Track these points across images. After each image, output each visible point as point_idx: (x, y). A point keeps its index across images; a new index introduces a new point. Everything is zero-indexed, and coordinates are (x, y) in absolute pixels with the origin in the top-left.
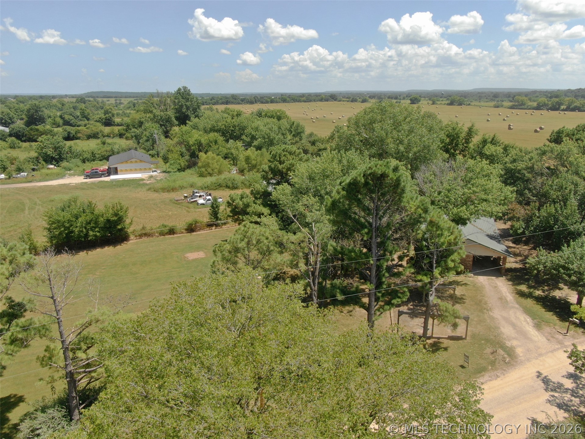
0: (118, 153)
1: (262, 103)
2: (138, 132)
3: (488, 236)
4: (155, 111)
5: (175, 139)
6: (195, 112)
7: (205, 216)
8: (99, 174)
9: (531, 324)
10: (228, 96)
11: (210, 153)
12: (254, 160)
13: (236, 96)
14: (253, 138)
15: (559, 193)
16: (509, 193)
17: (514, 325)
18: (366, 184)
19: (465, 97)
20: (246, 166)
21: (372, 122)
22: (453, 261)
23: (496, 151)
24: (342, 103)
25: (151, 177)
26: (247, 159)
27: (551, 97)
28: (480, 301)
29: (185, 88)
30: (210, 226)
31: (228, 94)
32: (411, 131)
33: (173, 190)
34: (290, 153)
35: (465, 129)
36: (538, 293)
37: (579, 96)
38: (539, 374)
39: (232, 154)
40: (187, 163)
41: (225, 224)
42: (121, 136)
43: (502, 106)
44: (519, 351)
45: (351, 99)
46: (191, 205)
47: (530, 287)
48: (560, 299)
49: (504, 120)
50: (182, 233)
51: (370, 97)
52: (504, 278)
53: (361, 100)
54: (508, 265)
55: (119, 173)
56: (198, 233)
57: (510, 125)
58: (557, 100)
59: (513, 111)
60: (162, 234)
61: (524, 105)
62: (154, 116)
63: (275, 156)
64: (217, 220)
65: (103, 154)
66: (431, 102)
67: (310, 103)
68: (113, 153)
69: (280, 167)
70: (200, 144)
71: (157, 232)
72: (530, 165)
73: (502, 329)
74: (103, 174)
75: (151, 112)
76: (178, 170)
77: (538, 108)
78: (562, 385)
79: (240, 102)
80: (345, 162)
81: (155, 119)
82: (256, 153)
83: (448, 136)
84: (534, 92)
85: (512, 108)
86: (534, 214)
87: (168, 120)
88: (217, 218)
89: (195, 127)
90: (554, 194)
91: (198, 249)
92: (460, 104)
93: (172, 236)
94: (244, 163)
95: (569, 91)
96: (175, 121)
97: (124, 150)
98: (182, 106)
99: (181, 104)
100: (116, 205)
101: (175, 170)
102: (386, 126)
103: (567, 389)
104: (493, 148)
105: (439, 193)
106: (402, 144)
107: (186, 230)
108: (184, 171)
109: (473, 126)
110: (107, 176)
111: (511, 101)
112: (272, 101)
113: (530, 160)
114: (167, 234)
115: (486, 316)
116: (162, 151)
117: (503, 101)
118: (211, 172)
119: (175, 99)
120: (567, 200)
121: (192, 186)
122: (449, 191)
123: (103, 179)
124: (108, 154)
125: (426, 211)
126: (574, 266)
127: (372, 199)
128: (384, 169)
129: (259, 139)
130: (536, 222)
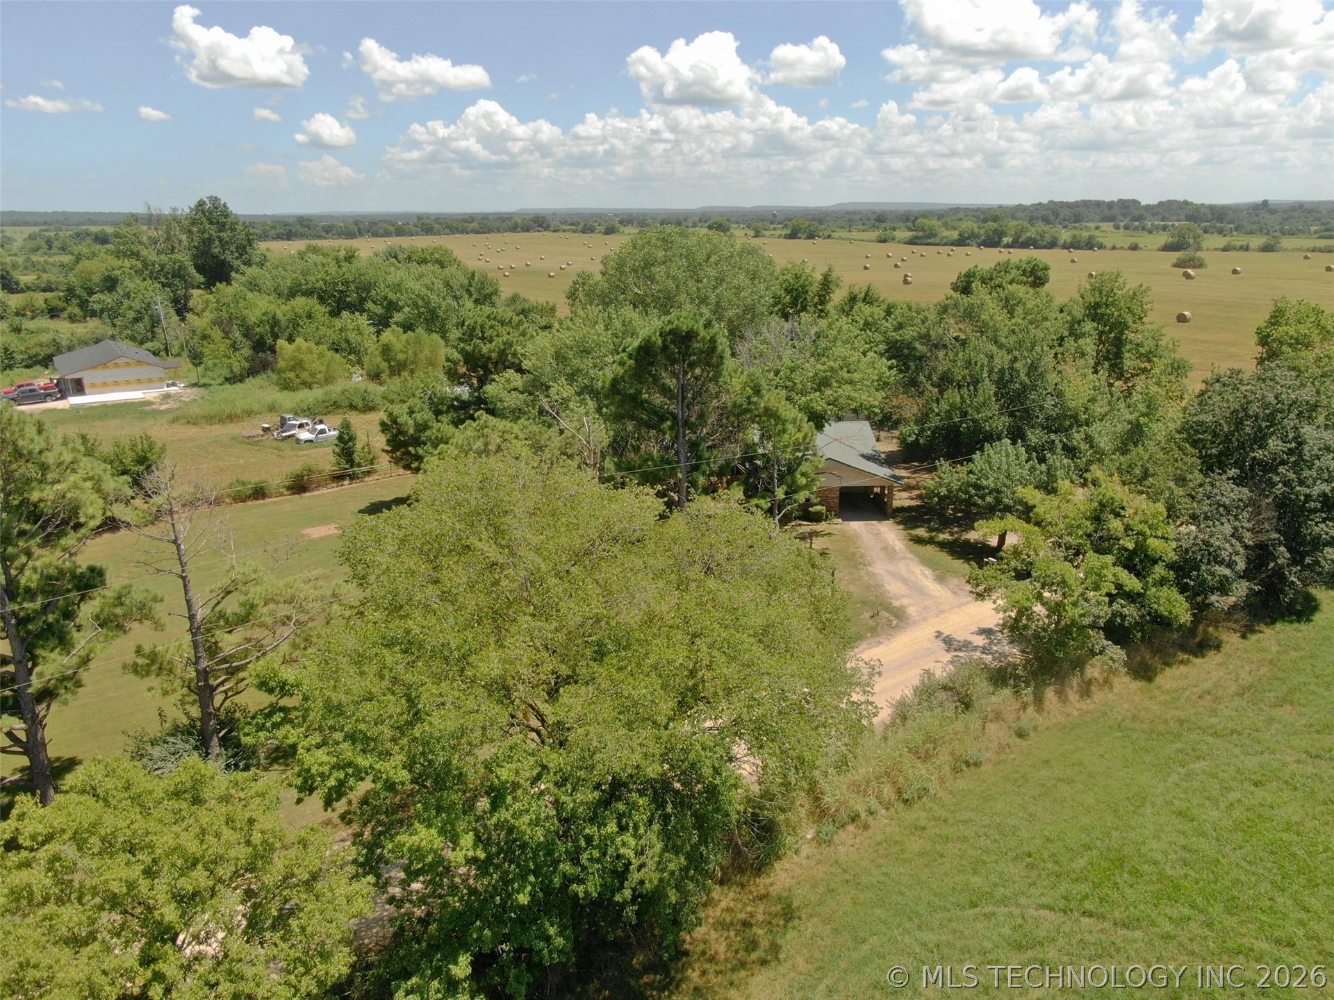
0: (70, 349)
1: (376, 235)
2: (109, 300)
3: (863, 456)
4: (144, 252)
5: (207, 314)
6: (241, 255)
7: (326, 460)
8: (40, 395)
9: (930, 577)
10: (290, 221)
11: (299, 341)
12: (401, 351)
13: (309, 220)
14: (392, 307)
15: (967, 372)
16: (885, 369)
17: (905, 581)
18: (665, 348)
19: (821, 222)
20: (384, 365)
21: (648, 264)
22: (803, 474)
23: (872, 315)
24: (561, 234)
25: (167, 396)
26: (386, 351)
27: (985, 221)
28: (854, 555)
29: (215, 200)
30: (338, 478)
31: (291, 216)
32: (720, 280)
33: (232, 418)
34: (503, 323)
35: (818, 277)
36: (944, 536)
37: (1037, 218)
38: (939, 634)
39: (348, 341)
40: (246, 365)
41: (369, 473)
42: (53, 313)
43: (893, 239)
44: (912, 611)
45: (580, 227)
46: (282, 445)
47: (931, 530)
48: (977, 542)
49: (896, 266)
50: (282, 495)
51: (621, 222)
52: (891, 521)
53: (603, 229)
54: (896, 503)
55: (87, 390)
56: (316, 493)
57: (906, 276)
58: (995, 225)
59: (915, 248)
60: (240, 498)
61: (935, 236)
62: (145, 265)
63: (474, 329)
64: (352, 466)
65: (33, 351)
66: (752, 233)
67: (488, 236)
68: (59, 350)
69: (485, 349)
70: (275, 322)
71: (229, 496)
72: (923, 331)
73: (888, 587)
74: (50, 395)
75: (136, 255)
76: (227, 379)
77: (961, 242)
78: (970, 643)
79: (323, 234)
81: (149, 271)
82: (404, 337)
83: (788, 291)
84: (956, 210)
85: (912, 242)
86: (932, 410)
87: (179, 274)
88: (351, 462)
89: (253, 286)
90: (959, 373)
91: (324, 520)
92: (811, 236)
93: (261, 502)
94: (379, 359)
95: (1020, 208)
96: (197, 275)
97: (84, 343)
98: (210, 240)
99: (207, 236)
100: (139, 441)
101: (219, 381)
102: (674, 271)
103: (977, 647)
104: (867, 310)
105: (777, 373)
106: (708, 305)
107: (288, 488)
108: (241, 381)
109: (830, 270)
110: (57, 399)
111: (910, 229)
112: (400, 232)
113: (923, 322)
114: (249, 498)
115: (862, 573)
116: (175, 343)
117: (894, 229)
118: (310, 380)
119: (193, 224)
120: (978, 382)
121: (272, 409)
122: (793, 370)
123: (50, 405)
124: (44, 352)
125: (757, 391)
126: (990, 483)
127: (674, 375)
128: (691, 323)
129: (406, 309)
130: (935, 422)
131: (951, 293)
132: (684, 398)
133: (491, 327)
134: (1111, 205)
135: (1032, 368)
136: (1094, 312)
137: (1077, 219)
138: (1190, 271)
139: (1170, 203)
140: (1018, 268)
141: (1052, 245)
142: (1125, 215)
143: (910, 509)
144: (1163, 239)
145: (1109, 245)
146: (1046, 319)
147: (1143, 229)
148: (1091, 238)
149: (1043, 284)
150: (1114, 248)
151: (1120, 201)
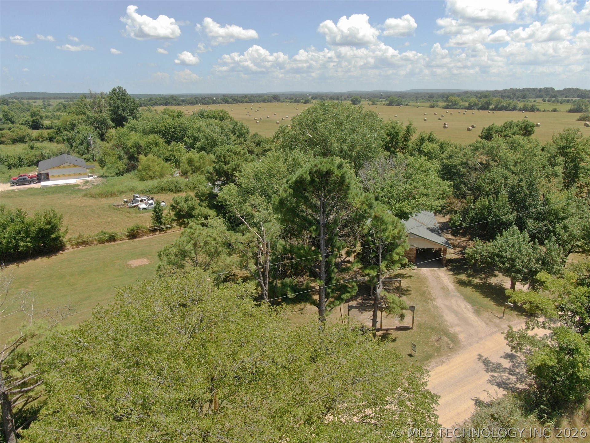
0: (49, 158)
1: (203, 103)
2: (70, 135)
3: (429, 229)
4: (88, 112)
5: (112, 142)
6: (132, 114)
7: (147, 221)
8: (28, 181)
9: (471, 310)
10: (167, 97)
11: (150, 156)
12: (197, 162)
13: (176, 97)
14: (196, 139)
15: (492, 186)
16: (447, 187)
17: (456, 313)
18: (312, 181)
19: (403, 98)
20: (189, 168)
21: (315, 121)
22: (397, 254)
23: (433, 148)
24: (285, 103)
25: (87, 182)
26: (190, 161)
27: (480, 98)
28: (425, 292)
29: (120, 88)
30: (153, 231)
31: (167, 95)
32: (353, 130)
33: (112, 195)
34: (235, 154)
35: (404, 127)
36: (476, 281)
37: (505, 96)
38: (480, 357)
39: (174, 156)
40: (125, 167)
41: (169, 228)
42: (51, 139)
43: (437, 106)
44: (461, 337)
45: (293, 100)
46: (132, 210)
47: (469, 276)
48: (496, 286)
49: (439, 119)
50: (124, 239)
51: (312, 98)
52: (445, 268)
53: (303, 101)
54: (448, 257)
55: (50, 179)
56: (141, 239)
57: (445, 124)
58: (486, 100)
59: (448, 110)
60: (101, 241)
61: (457, 105)
62: (88, 118)
63: (220, 157)
64: (161, 225)
65: (31, 159)
66: (371, 103)
67: (252, 104)
68: (43, 158)
69: (225, 168)
70: (139, 147)
71: (96, 240)
72: (464, 160)
73: (446, 318)
74: (33, 181)
75: (84, 114)
76: (117, 174)
77: (470, 107)
78: (500, 365)
79: (181, 103)
80: (290, 160)
81: (89, 121)
82: (198, 155)
83: (388, 135)
84: (466, 93)
85: (446, 107)
86: (470, 207)
87: (103, 122)
88: (161, 223)
89: (133, 129)
90: (487, 187)
91: (141, 255)
92: (399, 105)
93: (112, 243)
94: (187, 165)
95: (496, 92)
96: (111, 123)
97: (56, 155)
98: (118, 107)
99: (116, 105)
100: (48, 213)
101: (113, 174)
102: (329, 126)
103: (505, 368)
104: (430, 145)
105: (382, 189)
106: (346, 143)
107: (128, 236)
108: (122, 175)
109: (410, 124)
110: (37, 183)
111: (445, 102)
112: (214, 102)
113: (464, 156)
114: (106, 241)
115: (430, 306)
116: (98, 155)
117: (438, 101)
118: (153, 175)
119: (111, 99)
120: (499, 192)
121: (132, 190)
122: (391, 187)
123: (33, 186)
124: (37, 159)
125: (370, 206)
126: (507, 254)
127: (318, 196)
128: (329, 166)
129: (202, 141)
130: (472, 214)
131: (479, 140)
132: (324, 211)
133: (229, 156)
134: (540, 90)
135: (531, 185)
136: (563, 151)
137: (524, 97)
138: (588, 123)
139: (569, 89)
140: (517, 126)
141: (514, 109)
142: (547, 95)
143: (455, 261)
144: (569, 106)
145: (542, 109)
146: (535, 155)
147: (558, 102)
148: (533, 106)
149: (531, 134)
150: (544, 111)
151: (545, 88)
